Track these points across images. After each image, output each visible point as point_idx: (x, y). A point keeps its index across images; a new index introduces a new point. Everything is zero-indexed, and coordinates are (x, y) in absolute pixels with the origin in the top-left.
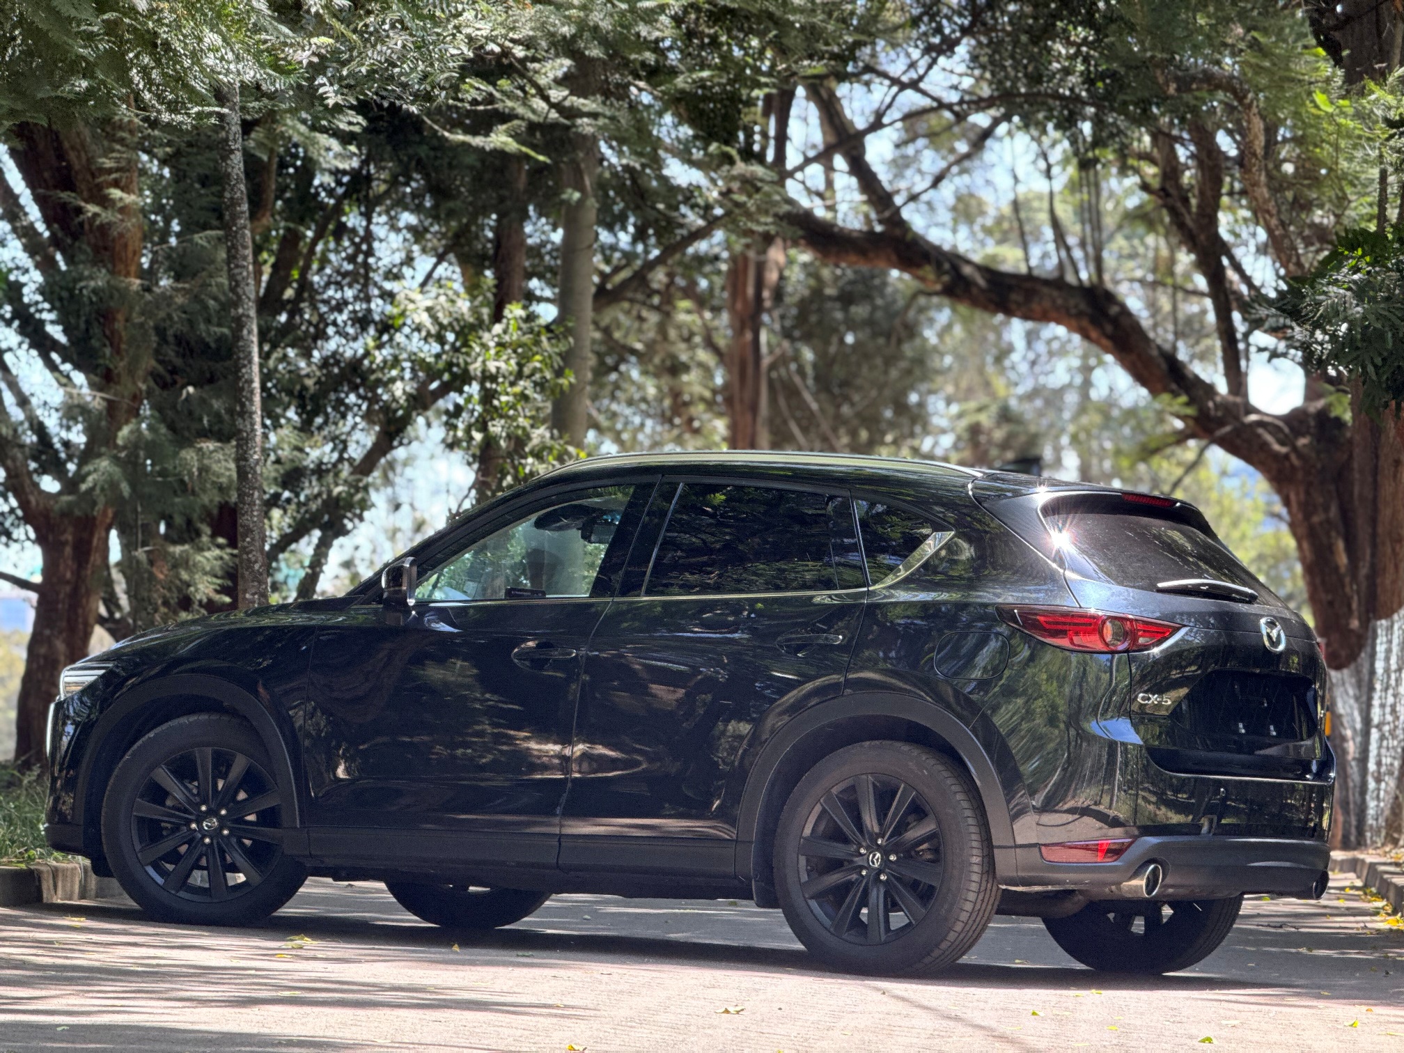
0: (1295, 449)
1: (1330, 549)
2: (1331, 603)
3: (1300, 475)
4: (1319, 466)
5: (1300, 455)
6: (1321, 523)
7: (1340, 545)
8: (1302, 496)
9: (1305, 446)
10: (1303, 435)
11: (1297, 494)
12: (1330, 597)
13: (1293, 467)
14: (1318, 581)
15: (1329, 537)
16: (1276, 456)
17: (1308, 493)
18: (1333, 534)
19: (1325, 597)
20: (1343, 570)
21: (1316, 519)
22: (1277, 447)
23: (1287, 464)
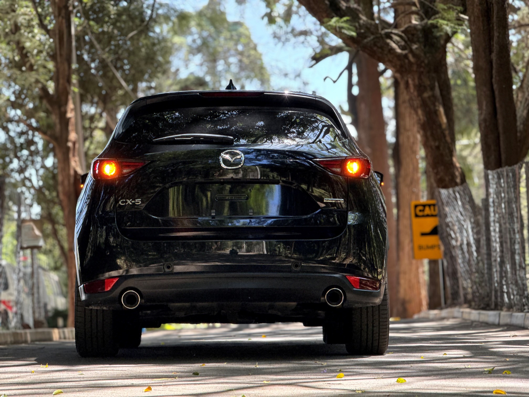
0: (411, 51)
1: (436, 113)
2: (438, 148)
3: (415, 68)
4: (426, 61)
5: (414, 55)
6: (429, 97)
7: (442, 110)
8: (417, 82)
9: (416, 49)
10: (415, 43)
11: (413, 80)
12: (437, 144)
13: (410, 62)
14: (429, 133)
15: (435, 106)
16: (399, 56)
17: (420, 78)
18: (437, 104)
19: (434, 144)
20: (444, 126)
21: (426, 95)
22: (399, 51)
23: (406, 61)
